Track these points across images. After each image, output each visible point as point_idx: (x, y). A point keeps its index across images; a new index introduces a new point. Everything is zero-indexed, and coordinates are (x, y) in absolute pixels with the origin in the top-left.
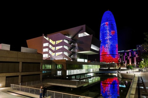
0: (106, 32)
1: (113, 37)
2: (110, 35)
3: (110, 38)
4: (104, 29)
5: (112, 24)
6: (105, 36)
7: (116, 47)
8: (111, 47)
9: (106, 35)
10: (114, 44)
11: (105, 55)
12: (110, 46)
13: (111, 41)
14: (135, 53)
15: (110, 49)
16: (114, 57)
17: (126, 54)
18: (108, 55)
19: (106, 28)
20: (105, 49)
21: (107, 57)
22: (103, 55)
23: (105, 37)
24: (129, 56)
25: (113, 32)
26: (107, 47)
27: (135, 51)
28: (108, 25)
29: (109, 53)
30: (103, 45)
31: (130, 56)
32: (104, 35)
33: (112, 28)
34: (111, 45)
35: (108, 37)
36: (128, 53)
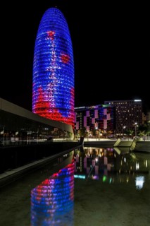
0: (49, 54)
1: (65, 68)
2: (58, 62)
3: (57, 69)
4: (44, 46)
5: (63, 39)
6: (46, 62)
7: (71, 94)
8: (60, 92)
9: (49, 62)
10: (66, 85)
11: (44, 109)
12: (57, 88)
13: (60, 77)
14: (105, 112)
15: (57, 95)
16: (66, 114)
17: (88, 114)
18: (52, 109)
19: (48, 44)
20: (43, 95)
21: (50, 113)
22: (39, 109)
23: (45, 66)
24: (93, 117)
25: (66, 58)
26: (49, 91)
27: (105, 108)
28: (53, 37)
29: (53, 105)
30: (39, 84)
31: (96, 116)
32: (44, 60)
33: (62, 48)
34: (60, 88)
35: (54, 67)
36: (92, 111)
